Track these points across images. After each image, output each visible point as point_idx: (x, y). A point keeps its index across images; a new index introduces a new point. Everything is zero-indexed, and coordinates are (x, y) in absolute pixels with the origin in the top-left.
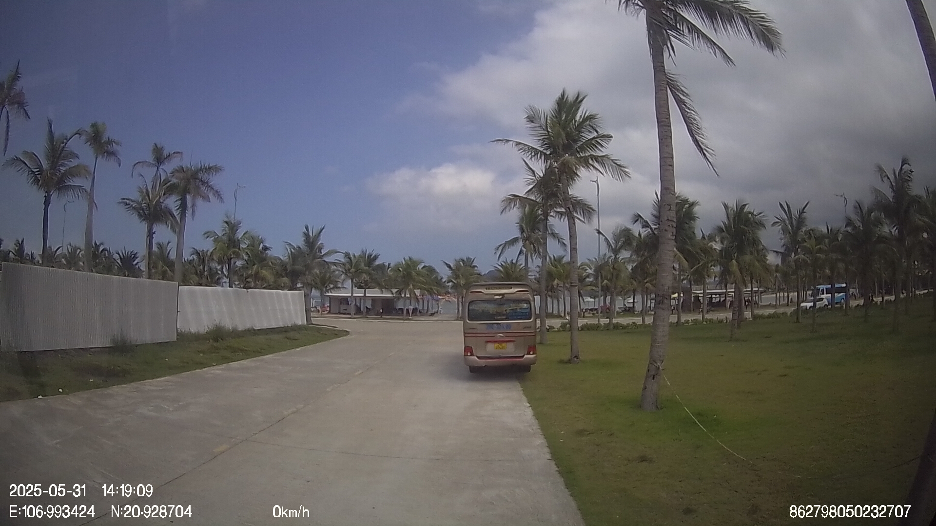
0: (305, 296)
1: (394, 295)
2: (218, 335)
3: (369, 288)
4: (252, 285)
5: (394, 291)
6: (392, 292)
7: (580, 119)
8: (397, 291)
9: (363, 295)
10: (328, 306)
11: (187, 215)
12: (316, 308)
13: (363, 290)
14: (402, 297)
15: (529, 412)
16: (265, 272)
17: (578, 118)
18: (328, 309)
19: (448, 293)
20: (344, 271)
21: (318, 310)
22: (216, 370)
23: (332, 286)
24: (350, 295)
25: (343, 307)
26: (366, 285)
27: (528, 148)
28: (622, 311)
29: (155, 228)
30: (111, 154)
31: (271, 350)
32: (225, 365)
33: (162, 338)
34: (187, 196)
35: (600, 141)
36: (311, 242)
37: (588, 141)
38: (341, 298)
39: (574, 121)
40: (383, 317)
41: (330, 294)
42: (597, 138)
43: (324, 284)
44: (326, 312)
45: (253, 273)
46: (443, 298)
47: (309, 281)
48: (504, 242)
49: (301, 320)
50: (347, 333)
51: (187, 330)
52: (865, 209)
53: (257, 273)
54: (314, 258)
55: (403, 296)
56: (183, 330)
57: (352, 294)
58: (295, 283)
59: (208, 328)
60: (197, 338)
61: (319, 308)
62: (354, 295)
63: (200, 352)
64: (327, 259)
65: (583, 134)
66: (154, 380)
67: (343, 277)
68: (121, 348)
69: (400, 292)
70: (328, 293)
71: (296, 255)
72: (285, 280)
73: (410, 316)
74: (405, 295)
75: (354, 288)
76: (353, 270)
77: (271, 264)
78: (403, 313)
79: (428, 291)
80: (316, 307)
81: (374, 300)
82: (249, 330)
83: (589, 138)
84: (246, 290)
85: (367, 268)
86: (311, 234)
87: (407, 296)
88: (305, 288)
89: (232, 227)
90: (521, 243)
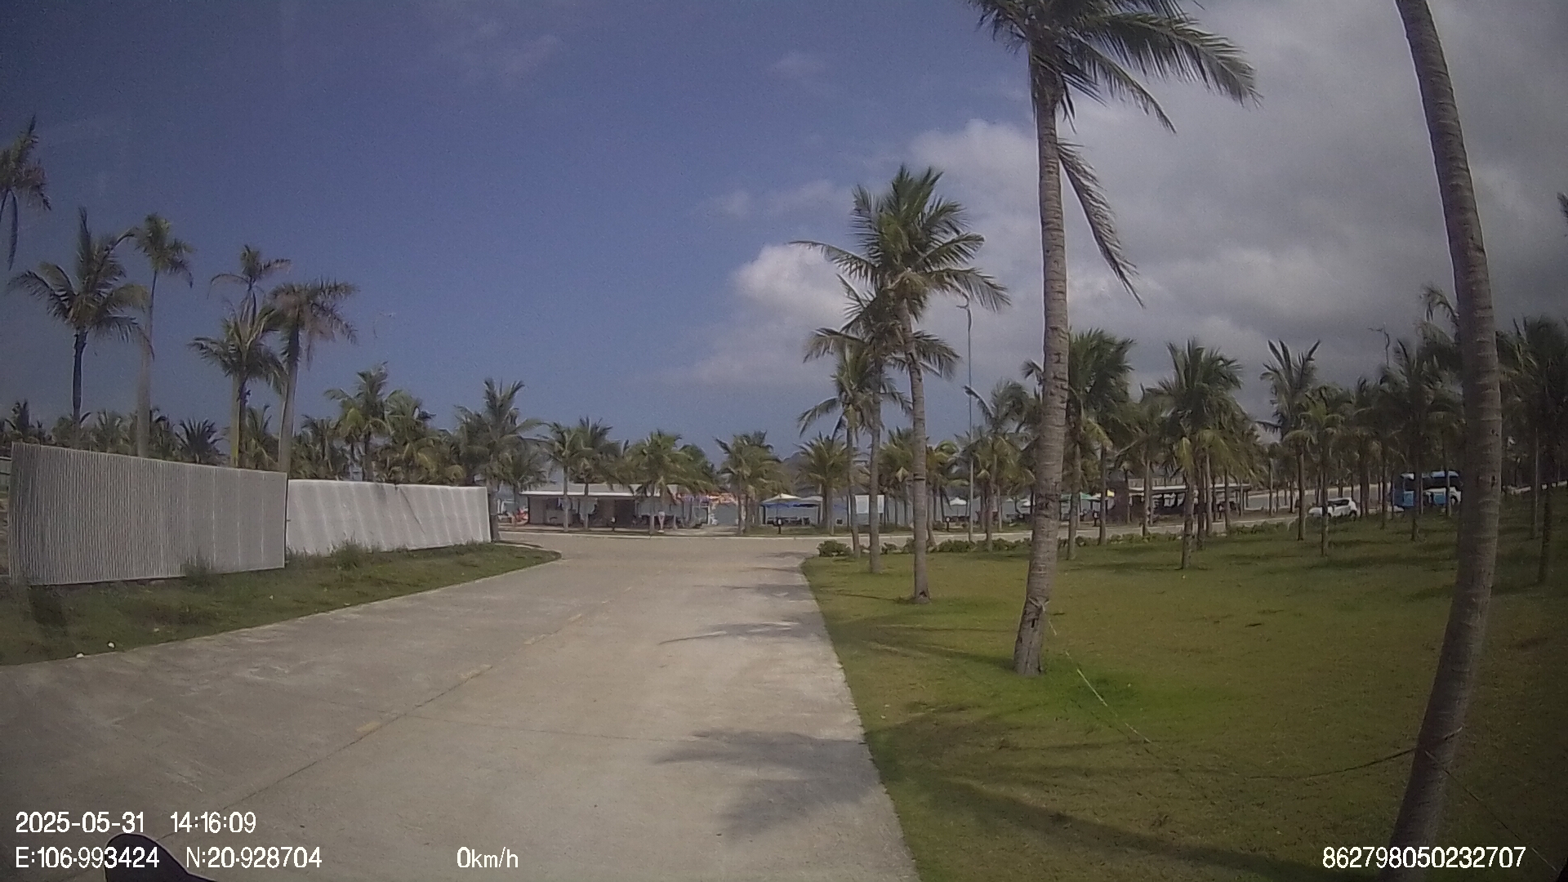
0: (489, 495)
1: (635, 494)
2: (350, 558)
3: (593, 482)
4: (402, 477)
5: (635, 487)
6: (630, 488)
7: (930, 211)
8: (639, 488)
9: (583, 493)
10: (525, 513)
11: (299, 363)
12: (507, 515)
13: (584, 485)
14: (647, 497)
15: (840, 676)
16: (423, 457)
17: (926, 209)
18: (526, 517)
19: (724, 490)
20: (552, 454)
21: (510, 519)
22: (349, 614)
23: (531, 478)
24: (562, 493)
25: (551, 513)
26: (589, 476)
27: (847, 257)
28: (1013, 521)
29: (248, 386)
30: (178, 265)
31: (436, 582)
32: (363, 606)
33: (263, 562)
34: (300, 333)
35: (963, 247)
36: (498, 407)
37: (943, 246)
38: (547, 498)
39: (920, 215)
40: (616, 529)
41: (528, 492)
42: (958, 241)
43: (520, 476)
44: (523, 522)
45: (403, 458)
46: (717, 499)
47: (496, 471)
48: (812, 407)
49: (482, 535)
50: (557, 556)
51: (301, 551)
52: (1413, 353)
53: (410, 458)
54: (503, 434)
55: (649, 494)
56: (295, 552)
57: (566, 491)
58: (472, 474)
59: (334, 547)
60: (317, 562)
61: (510, 515)
62: (569, 493)
63: (323, 586)
64: (524, 435)
65: (935, 236)
66: (255, 629)
67: (550, 463)
68: (198, 578)
69: (643, 489)
70: (526, 490)
71: (474, 429)
72: (458, 469)
73: (660, 529)
74: (653, 493)
75: (568, 482)
76: (566, 452)
77: (432, 442)
78: (648, 523)
79: (690, 487)
80: (505, 513)
81: (602, 501)
82: (399, 551)
83: (945, 241)
84: (393, 485)
85: (590, 449)
86: (498, 395)
87: (655, 495)
88: (488, 483)
89: (373, 383)
90: (840, 409)
